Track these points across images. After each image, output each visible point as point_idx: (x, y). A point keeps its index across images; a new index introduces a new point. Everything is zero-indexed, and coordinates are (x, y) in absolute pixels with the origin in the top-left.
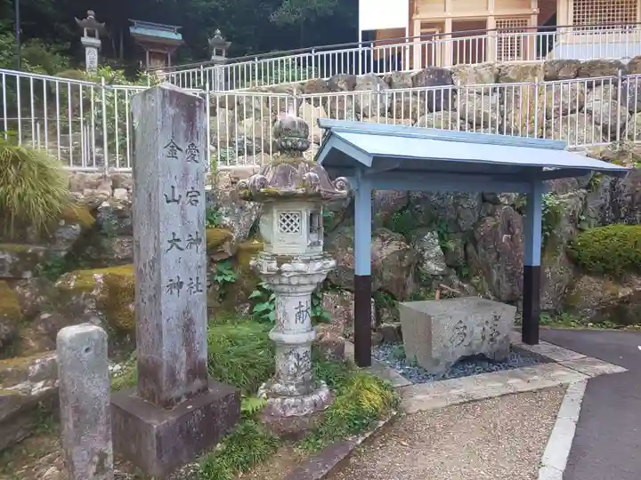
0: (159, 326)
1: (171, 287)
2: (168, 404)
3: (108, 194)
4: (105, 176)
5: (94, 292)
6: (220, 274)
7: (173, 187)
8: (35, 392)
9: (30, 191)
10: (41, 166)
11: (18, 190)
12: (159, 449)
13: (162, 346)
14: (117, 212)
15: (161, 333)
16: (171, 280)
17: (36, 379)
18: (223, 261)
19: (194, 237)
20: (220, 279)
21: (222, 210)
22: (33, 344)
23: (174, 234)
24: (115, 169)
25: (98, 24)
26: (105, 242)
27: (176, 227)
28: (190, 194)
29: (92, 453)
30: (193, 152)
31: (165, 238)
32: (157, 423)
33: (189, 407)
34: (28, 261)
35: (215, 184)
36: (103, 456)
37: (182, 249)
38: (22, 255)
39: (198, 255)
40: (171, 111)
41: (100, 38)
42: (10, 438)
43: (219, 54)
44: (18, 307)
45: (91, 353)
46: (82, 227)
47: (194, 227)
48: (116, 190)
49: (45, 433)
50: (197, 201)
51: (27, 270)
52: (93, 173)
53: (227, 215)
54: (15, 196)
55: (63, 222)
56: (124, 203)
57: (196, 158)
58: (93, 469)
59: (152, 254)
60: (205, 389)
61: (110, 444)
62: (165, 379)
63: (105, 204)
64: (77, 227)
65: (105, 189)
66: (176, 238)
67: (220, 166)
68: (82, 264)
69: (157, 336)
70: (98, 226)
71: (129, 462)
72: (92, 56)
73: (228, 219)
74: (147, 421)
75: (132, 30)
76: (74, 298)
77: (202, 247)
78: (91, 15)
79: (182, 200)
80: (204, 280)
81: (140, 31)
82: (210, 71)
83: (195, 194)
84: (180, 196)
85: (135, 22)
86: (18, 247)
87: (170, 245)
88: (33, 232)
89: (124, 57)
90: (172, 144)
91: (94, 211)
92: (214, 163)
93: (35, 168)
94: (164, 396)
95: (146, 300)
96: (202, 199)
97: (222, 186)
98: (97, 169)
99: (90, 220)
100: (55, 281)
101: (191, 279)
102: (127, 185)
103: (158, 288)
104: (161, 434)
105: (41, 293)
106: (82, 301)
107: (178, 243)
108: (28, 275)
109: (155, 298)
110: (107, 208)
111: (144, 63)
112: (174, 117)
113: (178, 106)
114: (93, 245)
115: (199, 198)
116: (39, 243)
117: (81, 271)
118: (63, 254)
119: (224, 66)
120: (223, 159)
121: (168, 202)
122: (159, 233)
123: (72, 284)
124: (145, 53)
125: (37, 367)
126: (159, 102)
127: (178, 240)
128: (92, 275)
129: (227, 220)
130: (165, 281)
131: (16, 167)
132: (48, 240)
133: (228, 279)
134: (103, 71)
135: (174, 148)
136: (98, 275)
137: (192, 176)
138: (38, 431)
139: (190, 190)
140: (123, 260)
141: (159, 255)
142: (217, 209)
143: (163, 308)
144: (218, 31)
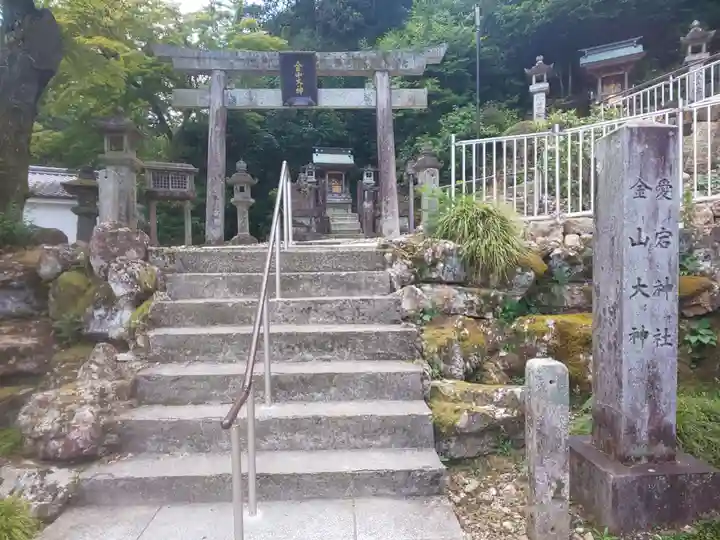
0: (618, 376)
1: (634, 336)
2: (625, 460)
3: (560, 241)
4: (557, 224)
5: (546, 338)
6: (694, 333)
7: (639, 229)
8: (498, 416)
9: (494, 242)
10: (503, 219)
11: (486, 242)
12: (615, 503)
13: (621, 397)
14: (568, 259)
15: (620, 384)
16: (634, 329)
17: (499, 405)
18: (698, 317)
19: (664, 283)
20: (693, 339)
21: (699, 253)
22: (494, 377)
23: (639, 279)
24: (567, 215)
25: (547, 67)
26: (555, 289)
27: (642, 272)
28: (660, 235)
29: (551, 478)
30: (665, 188)
31: (629, 283)
32: (614, 475)
33: (651, 470)
34: (491, 303)
35: (688, 221)
36: (561, 485)
37: (647, 296)
38: (486, 298)
39: (668, 304)
40: (639, 149)
41: (548, 81)
42: (479, 449)
43: (696, 51)
44: (484, 341)
45: (554, 385)
46: (536, 274)
47: (664, 272)
48: (567, 237)
49: (504, 454)
50: (668, 243)
51: (489, 311)
52: (544, 221)
53: (706, 258)
54: (483, 247)
55: (519, 270)
56: (577, 249)
57: (669, 195)
58: (551, 493)
59: (612, 299)
60: (671, 458)
61: (568, 476)
62: (623, 431)
63: (557, 251)
64: (531, 274)
65: (557, 236)
66: (642, 283)
67: (697, 197)
68: (533, 309)
69: (616, 386)
70: (549, 273)
71: (580, 506)
72: (539, 102)
73: (707, 264)
74: (604, 470)
75: (583, 61)
76: (526, 341)
77: (673, 295)
78: (540, 59)
79: (649, 242)
80: (674, 333)
81: (591, 58)
82: (683, 80)
83: (667, 234)
84: (648, 238)
85: (585, 50)
86: (484, 291)
87: (634, 291)
88: (494, 279)
89: (573, 92)
90: (640, 184)
91: (547, 258)
92: (688, 195)
93: (498, 222)
94: (622, 450)
95: (604, 346)
96: (674, 240)
97: (699, 222)
98: (548, 217)
99: (543, 267)
100: (511, 324)
101: (658, 330)
102: (578, 231)
103: (618, 335)
104: (618, 487)
105: (499, 333)
106: (534, 345)
107: (644, 289)
108: (490, 315)
109: (615, 346)
110: (559, 256)
111: (596, 92)
112: (643, 154)
113: (646, 142)
114: (544, 292)
115: (670, 239)
116: (499, 289)
117: (534, 317)
118: (519, 298)
119: (704, 68)
120: (702, 188)
121: (633, 245)
122: (622, 278)
123: (526, 327)
124: (597, 81)
125: (500, 395)
126: (626, 143)
127: (644, 286)
128: (543, 321)
129: (706, 266)
130: (627, 330)
131: (483, 222)
132: (506, 286)
133: (706, 340)
134: (553, 116)
135: (642, 187)
136: (550, 321)
137: (662, 215)
138: (499, 450)
139: (659, 230)
140: (573, 308)
141: (621, 301)
142: (691, 251)
143: (624, 357)
144: (696, 23)
